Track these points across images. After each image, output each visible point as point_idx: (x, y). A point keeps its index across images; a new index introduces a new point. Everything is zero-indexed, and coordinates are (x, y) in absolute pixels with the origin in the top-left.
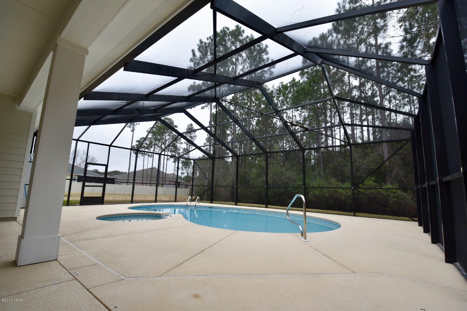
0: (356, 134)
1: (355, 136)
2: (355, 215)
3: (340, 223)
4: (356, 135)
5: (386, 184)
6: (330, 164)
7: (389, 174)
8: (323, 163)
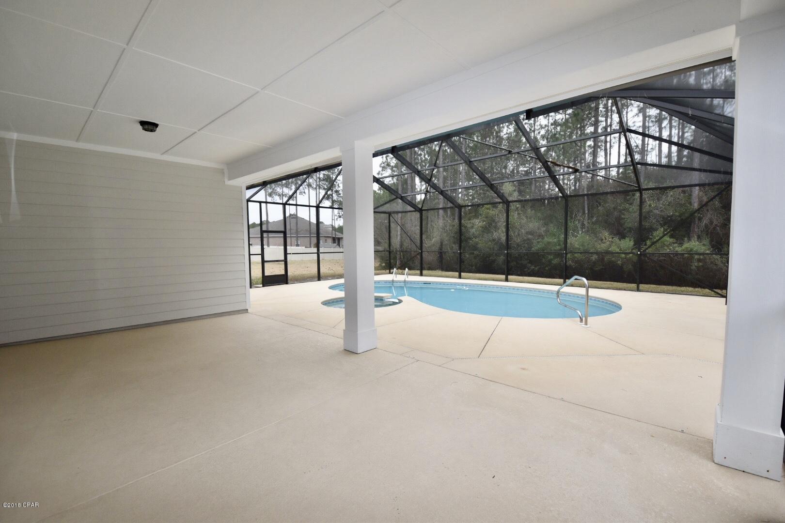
0: (648, 144)
1: (646, 149)
2: (638, 290)
3: (620, 303)
4: (647, 147)
5: (689, 240)
6: (600, 206)
7: (697, 223)
8: (588, 204)
